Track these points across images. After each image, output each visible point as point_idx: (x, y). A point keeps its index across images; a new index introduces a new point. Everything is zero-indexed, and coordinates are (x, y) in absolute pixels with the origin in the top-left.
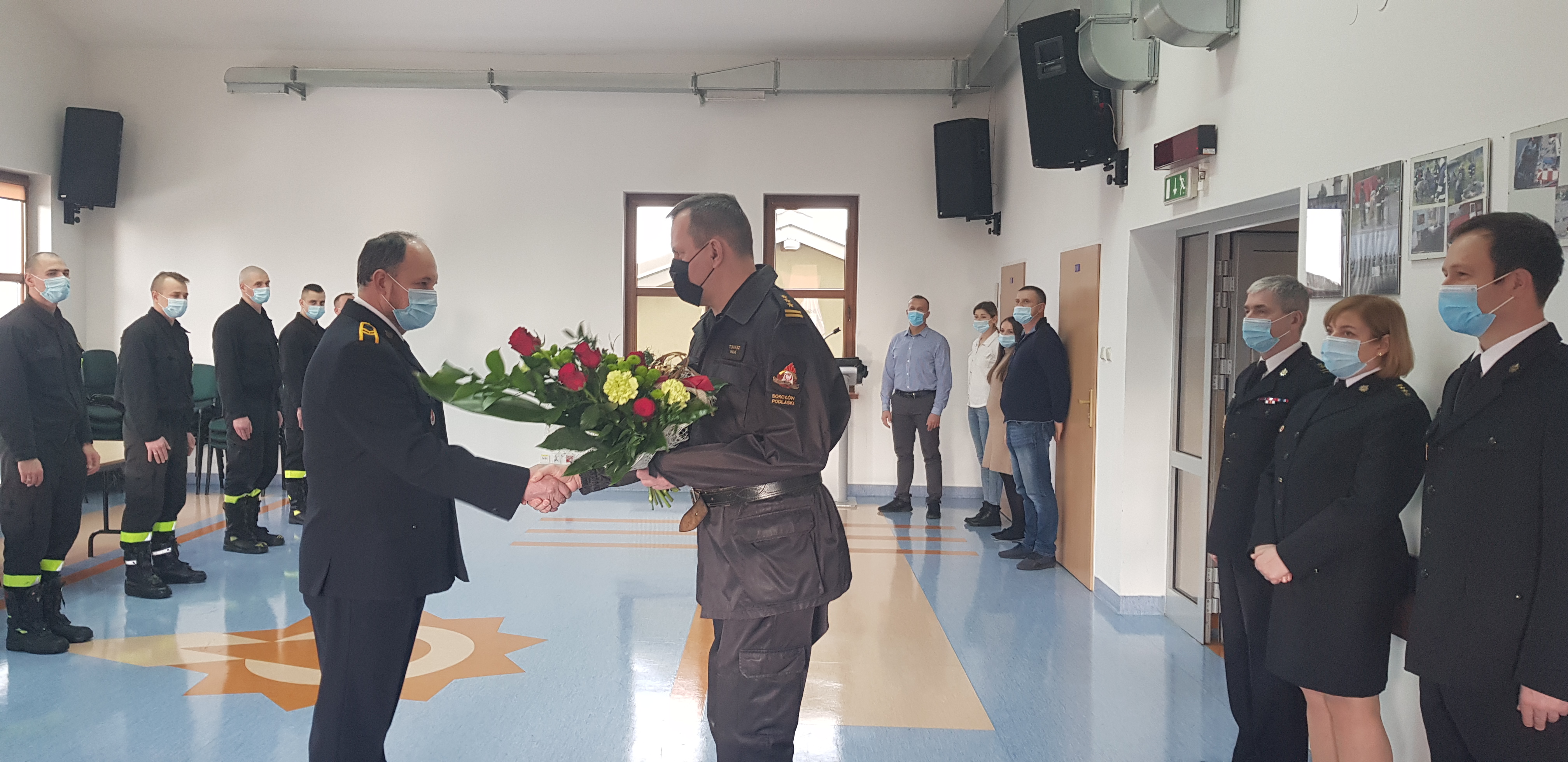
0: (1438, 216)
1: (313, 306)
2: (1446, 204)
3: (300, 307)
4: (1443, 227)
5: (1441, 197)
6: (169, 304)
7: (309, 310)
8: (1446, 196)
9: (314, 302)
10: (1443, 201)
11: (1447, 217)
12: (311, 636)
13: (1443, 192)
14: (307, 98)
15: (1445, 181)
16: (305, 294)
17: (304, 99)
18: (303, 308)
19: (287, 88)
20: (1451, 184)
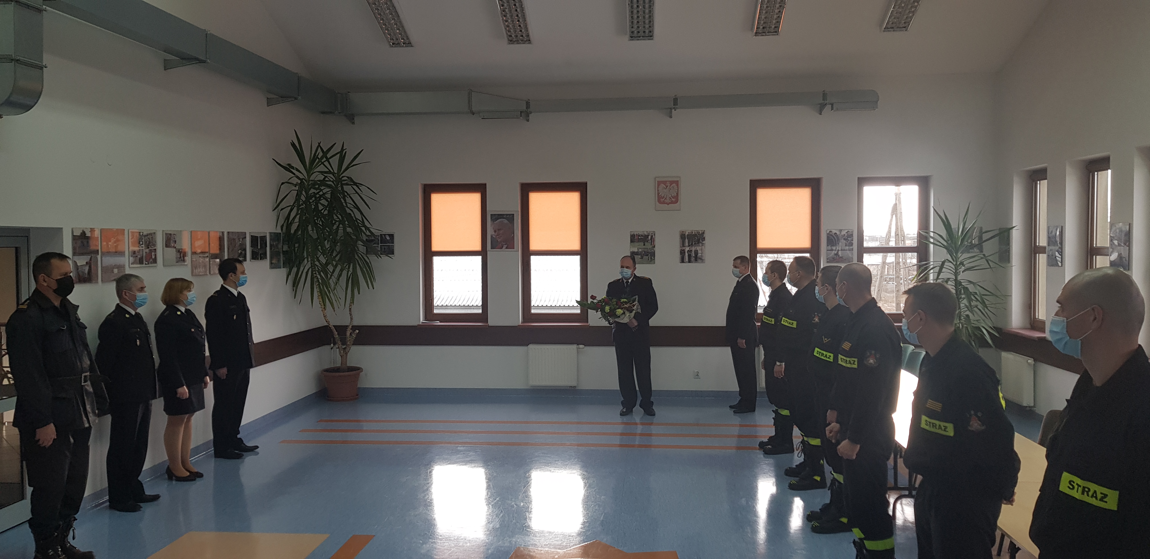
0: (141, 253)
2: (143, 248)
4: (143, 257)
5: (142, 246)
8: (143, 246)
10: (143, 247)
11: (144, 253)
13: (142, 244)
15: (143, 241)
20: (146, 242)
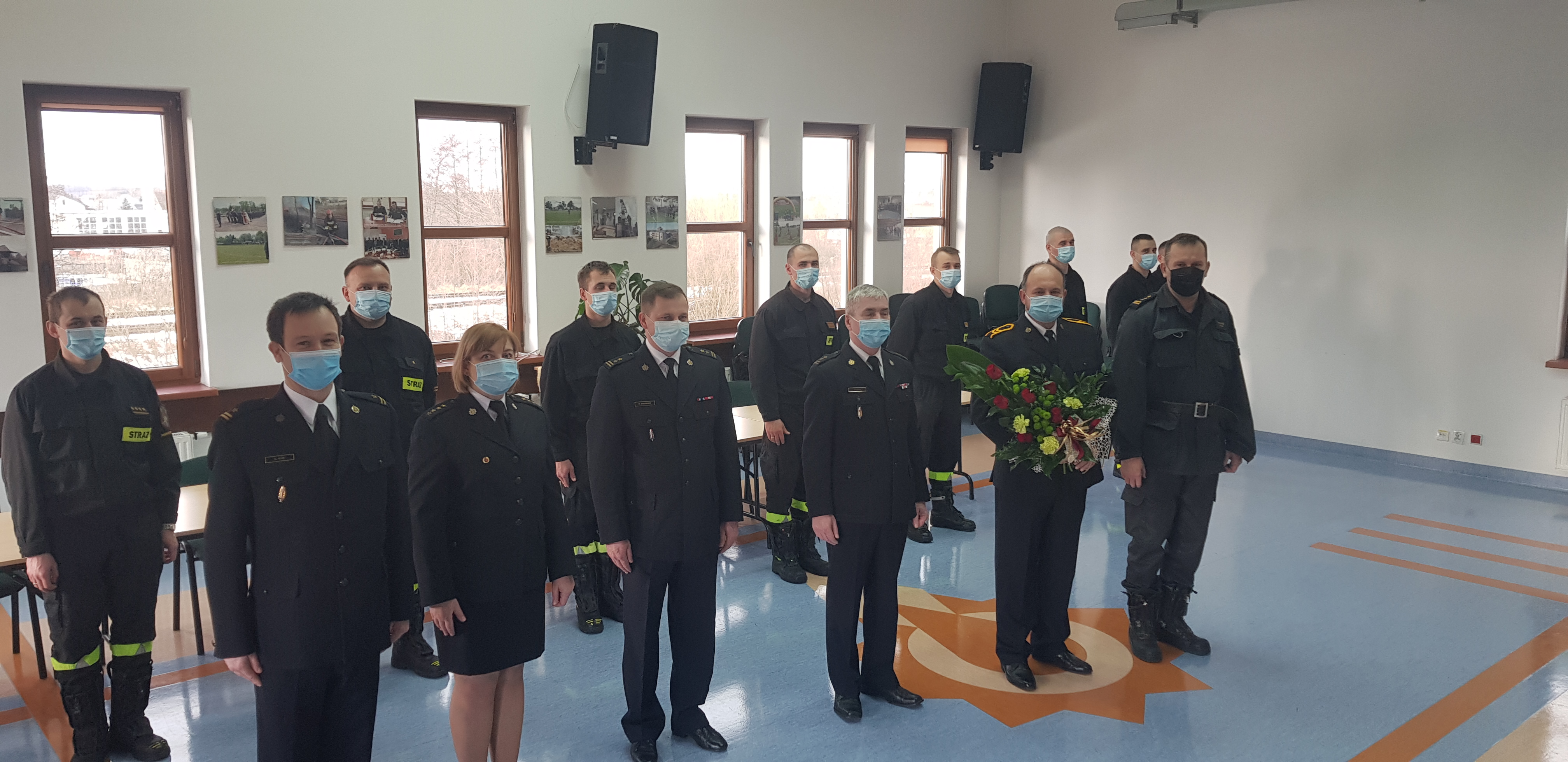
1: (1146, 255)
3: (1131, 259)
6: (942, 276)
7: (1143, 260)
9: (1146, 251)
12: (992, 616)
14: (1199, 25)
16: (1135, 245)
17: (1195, 26)
18: (1134, 260)
19: (1174, 19)
